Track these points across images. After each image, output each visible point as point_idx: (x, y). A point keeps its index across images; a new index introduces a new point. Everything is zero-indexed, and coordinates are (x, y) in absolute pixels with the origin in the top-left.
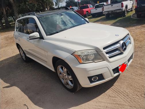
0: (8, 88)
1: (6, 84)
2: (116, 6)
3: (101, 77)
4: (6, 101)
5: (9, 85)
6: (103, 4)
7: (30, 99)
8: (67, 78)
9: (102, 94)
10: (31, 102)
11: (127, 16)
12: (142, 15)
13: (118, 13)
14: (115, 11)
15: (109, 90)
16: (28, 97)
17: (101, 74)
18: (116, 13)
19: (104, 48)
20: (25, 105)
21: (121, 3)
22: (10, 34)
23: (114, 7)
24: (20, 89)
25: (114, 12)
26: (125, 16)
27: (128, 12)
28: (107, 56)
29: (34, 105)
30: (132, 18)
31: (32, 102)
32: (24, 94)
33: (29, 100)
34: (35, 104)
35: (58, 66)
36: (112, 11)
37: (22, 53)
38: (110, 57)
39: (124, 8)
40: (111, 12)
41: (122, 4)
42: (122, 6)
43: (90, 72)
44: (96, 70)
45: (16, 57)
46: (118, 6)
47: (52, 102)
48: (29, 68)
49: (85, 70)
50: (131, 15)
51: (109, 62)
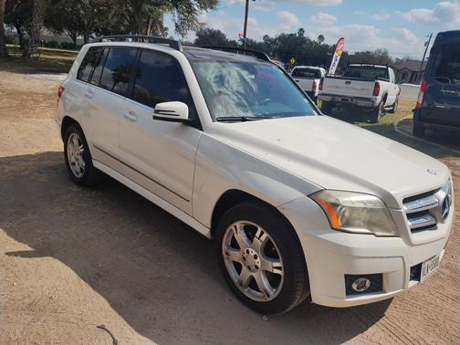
0: (28, 259)
1: (16, 242)
2: (359, 87)
3: (376, 282)
4: (27, 301)
5: (29, 249)
6: (319, 71)
7: (117, 310)
8: (259, 265)
9: (355, 336)
10: (122, 321)
11: (380, 124)
12: (427, 132)
13: (361, 107)
14: (352, 98)
15: (374, 326)
16: (109, 301)
17: (381, 275)
18: (355, 105)
19: (406, 201)
20: (102, 327)
21: (374, 83)
22: (7, 81)
23: (353, 89)
24: (76, 272)
25: (350, 104)
26: (376, 121)
27: (384, 111)
28: (409, 224)
29: (137, 336)
30: (397, 133)
31: (125, 322)
32: (91, 289)
33: (113, 313)
34: (140, 331)
35: (236, 221)
36: (344, 99)
37: (75, 152)
38: (413, 230)
39: (379, 98)
40: (340, 100)
41: (377, 86)
42: (376, 93)
43: (357, 261)
44: (374, 257)
45: (40, 160)
46: (363, 89)
47: (198, 335)
48: (94, 206)
49: (345, 252)
50: (396, 124)
51: (409, 243)
